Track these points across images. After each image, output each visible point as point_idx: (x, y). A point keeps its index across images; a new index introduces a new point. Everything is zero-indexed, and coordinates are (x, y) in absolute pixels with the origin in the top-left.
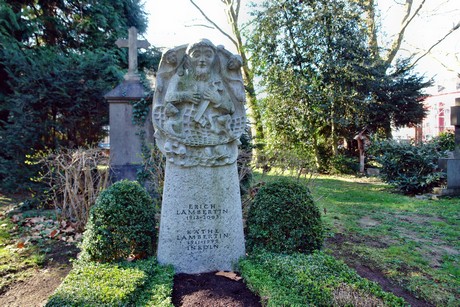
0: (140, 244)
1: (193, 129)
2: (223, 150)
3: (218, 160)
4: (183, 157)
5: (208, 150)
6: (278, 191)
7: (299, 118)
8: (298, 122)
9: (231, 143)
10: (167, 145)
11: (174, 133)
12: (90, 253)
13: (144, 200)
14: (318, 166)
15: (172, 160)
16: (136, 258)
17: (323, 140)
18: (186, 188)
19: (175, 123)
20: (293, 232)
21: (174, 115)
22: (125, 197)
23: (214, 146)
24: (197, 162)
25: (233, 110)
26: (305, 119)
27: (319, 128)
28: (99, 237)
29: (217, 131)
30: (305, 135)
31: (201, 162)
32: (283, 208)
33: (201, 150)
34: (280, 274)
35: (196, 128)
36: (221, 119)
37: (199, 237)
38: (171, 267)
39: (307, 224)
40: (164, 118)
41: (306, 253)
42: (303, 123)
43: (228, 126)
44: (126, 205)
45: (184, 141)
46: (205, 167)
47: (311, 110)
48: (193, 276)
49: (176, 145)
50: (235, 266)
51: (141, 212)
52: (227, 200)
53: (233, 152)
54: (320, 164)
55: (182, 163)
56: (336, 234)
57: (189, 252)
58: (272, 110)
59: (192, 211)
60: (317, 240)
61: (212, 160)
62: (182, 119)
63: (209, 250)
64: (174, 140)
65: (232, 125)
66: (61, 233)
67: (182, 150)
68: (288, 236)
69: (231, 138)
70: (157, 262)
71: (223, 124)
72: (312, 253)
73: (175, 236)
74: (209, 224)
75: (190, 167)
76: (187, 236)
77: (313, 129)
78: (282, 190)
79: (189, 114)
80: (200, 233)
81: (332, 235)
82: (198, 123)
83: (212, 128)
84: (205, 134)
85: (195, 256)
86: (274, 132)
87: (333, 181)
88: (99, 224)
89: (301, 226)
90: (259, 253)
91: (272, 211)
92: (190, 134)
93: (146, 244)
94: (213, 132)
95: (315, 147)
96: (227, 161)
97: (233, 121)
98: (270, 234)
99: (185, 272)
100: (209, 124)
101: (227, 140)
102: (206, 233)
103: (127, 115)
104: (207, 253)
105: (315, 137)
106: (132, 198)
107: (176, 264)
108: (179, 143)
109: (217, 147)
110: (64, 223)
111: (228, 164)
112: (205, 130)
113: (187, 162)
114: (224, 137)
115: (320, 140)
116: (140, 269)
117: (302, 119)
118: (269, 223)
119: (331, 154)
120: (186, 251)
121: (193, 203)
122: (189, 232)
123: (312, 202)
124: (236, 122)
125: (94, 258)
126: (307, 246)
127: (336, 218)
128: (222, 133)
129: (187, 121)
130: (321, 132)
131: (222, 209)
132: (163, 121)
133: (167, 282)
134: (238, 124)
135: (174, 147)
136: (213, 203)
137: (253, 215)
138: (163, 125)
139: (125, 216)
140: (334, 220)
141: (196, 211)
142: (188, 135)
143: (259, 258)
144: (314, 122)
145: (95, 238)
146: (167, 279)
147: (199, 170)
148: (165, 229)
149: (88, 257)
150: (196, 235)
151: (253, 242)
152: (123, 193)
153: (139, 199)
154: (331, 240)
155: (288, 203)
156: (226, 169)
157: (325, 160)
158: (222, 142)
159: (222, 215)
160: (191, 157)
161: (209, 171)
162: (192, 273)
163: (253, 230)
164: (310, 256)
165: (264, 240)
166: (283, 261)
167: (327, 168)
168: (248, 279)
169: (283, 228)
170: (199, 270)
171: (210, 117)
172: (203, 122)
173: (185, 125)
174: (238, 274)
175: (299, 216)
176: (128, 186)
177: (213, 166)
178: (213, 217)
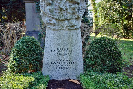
0: (34, 65)
1: (59, 11)
2: (73, 22)
3: (71, 27)
4: (54, 25)
5: (66, 22)
6: (100, 43)
7: (115, 11)
8: (115, 14)
9: (78, 19)
10: (47, 19)
11: (50, 13)
12: (11, 69)
13: (36, 45)
14: (123, 34)
15: (49, 26)
16: (32, 72)
17: (127, 23)
18: (56, 40)
19: (50, 8)
20: (107, 63)
21: (50, 4)
22: (27, 44)
23: (69, 20)
24: (61, 27)
25: (79, 2)
26: (118, 11)
27: (125, 17)
28: (15, 62)
29: (71, 12)
30: (118, 20)
31: (63, 28)
32: (103, 51)
33: (63, 22)
34: (99, 82)
35: (61, 11)
36: (73, 6)
37: (62, 63)
38: (48, 76)
39: (114, 59)
40: (45, 6)
41: (113, 73)
42: (117, 14)
43: (76, 10)
44: (28, 47)
45: (55, 17)
46: (65, 30)
47: (122, 7)
48: (58, 81)
49: (51, 19)
50: (79, 77)
51: (34, 50)
52: (75, 46)
53: (79, 23)
54: (125, 33)
55: (54, 28)
56: (130, 66)
57: (57, 70)
58: (102, 8)
59: (58, 51)
60: (119, 67)
61: (68, 26)
62: (53, 6)
63: (66, 69)
64: (50, 17)
65: (78, 10)
66: (3, 60)
67: (53, 21)
68: (104, 64)
69: (78, 16)
70: (41, 74)
71: (74, 9)
72: (116, 73)
73: (50, 62)
74: (66, 57)
75: (58, 30)
76: (56, 62)
77: (122, 17)
78: (102, 42)
79: (57, 4)
80: (62, 61)
81: (128, 66)
82: (61, 8)
83: (69, 11)
84: (65, 14)
85: (59, 72)
86: (103, 18)
87: (130, 41)
88: (15, 56)
89: (111, 60)
90: (90, 72)
91: (97, 52)
92: (58, 14)
93: (37, 66)
94: (69, 13)
95: (123, 25)
96: (76, 27)
97: (79, 8)
98: (96, 63)
99: (55, 79)
100: (67, 9)
101: (76, 17)
102: (65, 61)
103: (33, 8)
104: (65, 71)
105: (123, 20)
106: (30, 44)
107: (50, 75)
108: (53, 18)
109: (71, 20)
110: (5, 56)
111: (76, 29)
112: (65, 12)
113: (56, 28)
114: (74, 16)
115: (126, 22)
116: (33, 76)
117: (117, 12)
118: (95, 58)
119: (131, 29)
120: (55, 69)
121: (59, 47)
122: (57, 61)
123: (117, 49)
124: (81, 8)
125: (13, 71)
126: (114, 70)
127: (130, 58)
128: (73, 14)
129: (56, 7)
130: (126, 19)
131: (73, 50)
132: (45, 7)
133: (45, 83)
134: (82, 9)
135: (50, 20)
136: (68, 47)
137: (88, 54)
138: (44, 9)
139: (27, 52)
140: (130, 59)
141: (60, 51)
142: (57, 14)
143: (89, 74)
144: (123, 13)
145: (13, 62)
146: (45, 82)
147: (62, 31)
148: (46, 59)
149: (10, 70)
150: (60, 62)
151: (87, 66)
152: (26, 42)
153: (34, 44)
154: (127, 68)
155: (105, 49)
156: (75, 31)
157: (127, 32)
158: (73, 18)
159: (73, 53)
160: (58, 25)
161: (67, 32)
162: (58, 79)
163: (87, 61)
164: (115, 75)
165: (92, 66)
166: (101, 76)
167: (128, 35)
168: (83, 84)
169: (102, 61)
170: (61, 79)
171: (68, 5)
172: (64, 8)
173: (55, 9)
174: (79, 81)
175: (110, 55)
176: (29, 39)
177: (69, 30)
178: (68, 54)
